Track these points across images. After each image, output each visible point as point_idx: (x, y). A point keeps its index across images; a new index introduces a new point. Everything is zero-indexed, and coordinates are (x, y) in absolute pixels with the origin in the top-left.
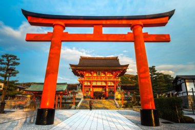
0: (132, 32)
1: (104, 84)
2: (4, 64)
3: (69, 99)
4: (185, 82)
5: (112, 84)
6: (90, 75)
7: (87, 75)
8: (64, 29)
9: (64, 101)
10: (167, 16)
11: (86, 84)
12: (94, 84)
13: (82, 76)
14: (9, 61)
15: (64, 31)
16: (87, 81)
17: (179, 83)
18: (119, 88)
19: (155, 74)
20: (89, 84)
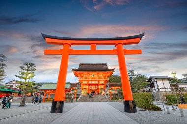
0: (116, 48)
1: (97, 83)
2: (25, 70)
3: (71, 94)
4: (157, 81)
5: (103, 83)
8: (71, 46)
9: (67, 96)
10: (139, 37)
11: (84, 83)
12: (90, 83)
13: (81, 77)
14: (28, 67)
15: (71, 48)
16: (85, 81)
17: (152, 82)
18: (108, 85)
19: (134, 75)
20: (86, 83)
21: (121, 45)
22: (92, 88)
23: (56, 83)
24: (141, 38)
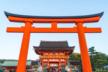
1: (57, 61)
5: (64, 61)
6: (47, 54)
7: (45, 54)
8: (32, 24)
10: (99, 16)
11: (44, 61)
12: (50, 60)
13: (42, 55)
15: (32, 26)
16: (46, 58)
20: (47, 61)
21: (82, 23)
22: (52, 65)
23: (17, 61)
24: (101, 17)
